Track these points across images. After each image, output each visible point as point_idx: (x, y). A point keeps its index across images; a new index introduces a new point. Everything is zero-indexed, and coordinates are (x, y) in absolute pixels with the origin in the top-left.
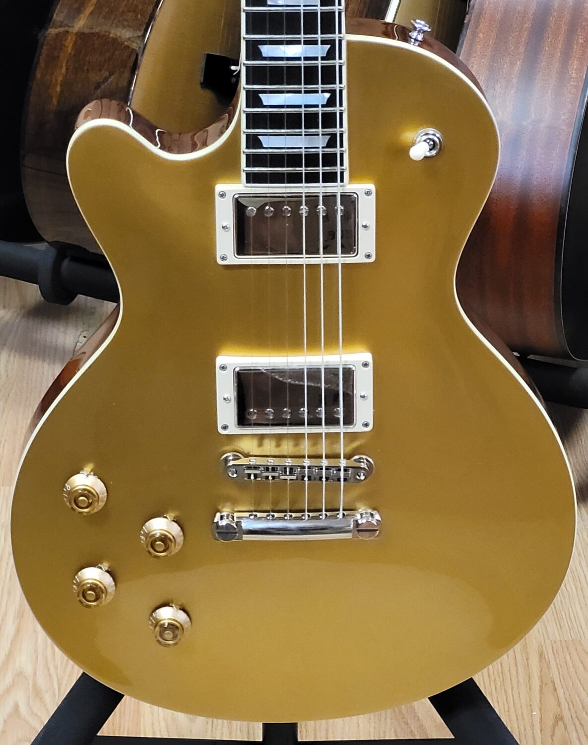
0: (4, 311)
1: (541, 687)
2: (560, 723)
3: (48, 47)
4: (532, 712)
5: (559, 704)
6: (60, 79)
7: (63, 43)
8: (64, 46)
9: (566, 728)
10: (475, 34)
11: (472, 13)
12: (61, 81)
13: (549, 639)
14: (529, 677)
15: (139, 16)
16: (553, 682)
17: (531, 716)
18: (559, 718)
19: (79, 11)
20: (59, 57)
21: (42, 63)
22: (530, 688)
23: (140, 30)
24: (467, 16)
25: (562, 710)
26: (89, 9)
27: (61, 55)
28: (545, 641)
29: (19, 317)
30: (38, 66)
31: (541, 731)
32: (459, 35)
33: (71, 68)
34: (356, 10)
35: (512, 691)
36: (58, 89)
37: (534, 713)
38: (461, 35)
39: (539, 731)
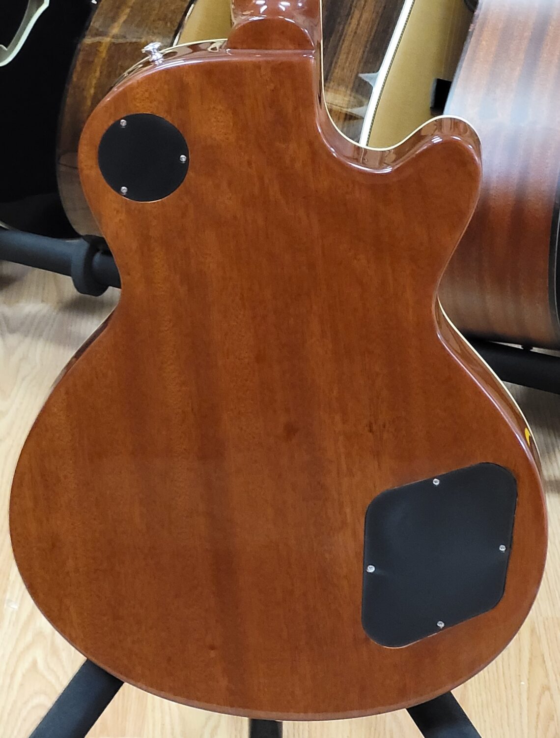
0: (42, 304)
1: (531, 659)
2: (547, 693)
3: (85, 52)
4: (521, 681)
5: (547, 676)
6: (94, 82)
7: (98, 48)
8: (99, 51)
9: (552, 698)
10: (478, 42)
11: (476, 22)
12: (95, 84)
13: (541, 615)
14: (520, 651)
15: (169, 24)
16: (543, 655)
17: (520, 685)
18: (546, 688)
19: (114, 19)
20: (93, 62)
21: (78, 68)
22: (520, 660)
23: (169, 37)
24: (472, 25)
25: (549, 680)
26: (123, 18)
27: (96, 60)
28: (537, 617)
29: (56, 311)
30: (75, 70)
31: (528, 699)
32: (463, 43)
33: (105, 73)
34: (369, 19)
35: (503, 663)
36: (92, 91)
37: (522, 683)
38: (465, 43)
39: (526, 700)
